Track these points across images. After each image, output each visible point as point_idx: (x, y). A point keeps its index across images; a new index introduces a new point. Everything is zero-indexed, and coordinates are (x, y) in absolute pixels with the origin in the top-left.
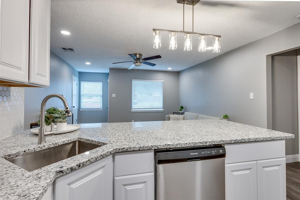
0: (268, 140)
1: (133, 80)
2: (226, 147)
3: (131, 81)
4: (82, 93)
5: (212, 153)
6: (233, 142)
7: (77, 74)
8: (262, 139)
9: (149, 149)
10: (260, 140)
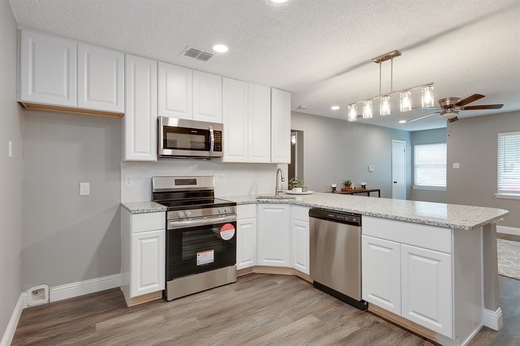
0: (413, 221)
1: (499, 134)
2: (363, 218)
3: (496, 136)
4: (416, 163)
5: (352, 220)
6: (367, 214)
7: (408, 137)
8: (404, 219)
9: (306, 206)
10: (402, 219)
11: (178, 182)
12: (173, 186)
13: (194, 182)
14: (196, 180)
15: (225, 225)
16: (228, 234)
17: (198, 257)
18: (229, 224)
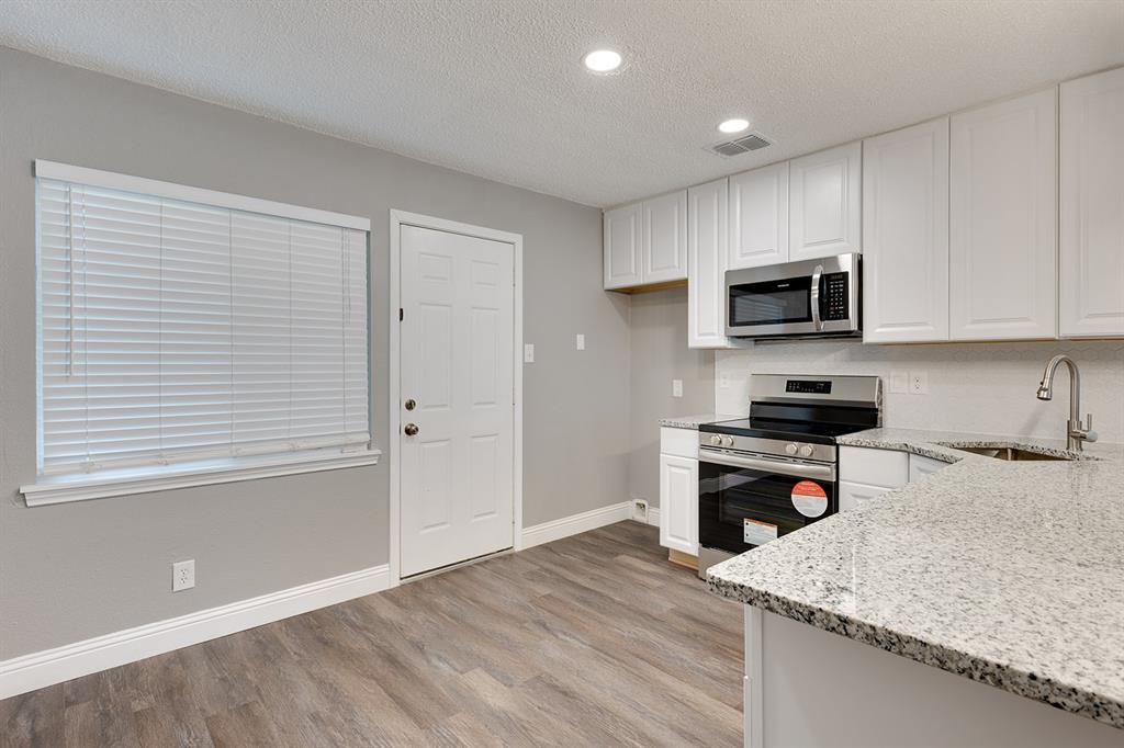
11: (794, 386)
12: (780, 393)
13: (825, 387)
14: (830, 383)
15: (803, 483)
16: (810, 505)
17: (745, 526)
18: (813, 484)
